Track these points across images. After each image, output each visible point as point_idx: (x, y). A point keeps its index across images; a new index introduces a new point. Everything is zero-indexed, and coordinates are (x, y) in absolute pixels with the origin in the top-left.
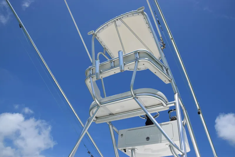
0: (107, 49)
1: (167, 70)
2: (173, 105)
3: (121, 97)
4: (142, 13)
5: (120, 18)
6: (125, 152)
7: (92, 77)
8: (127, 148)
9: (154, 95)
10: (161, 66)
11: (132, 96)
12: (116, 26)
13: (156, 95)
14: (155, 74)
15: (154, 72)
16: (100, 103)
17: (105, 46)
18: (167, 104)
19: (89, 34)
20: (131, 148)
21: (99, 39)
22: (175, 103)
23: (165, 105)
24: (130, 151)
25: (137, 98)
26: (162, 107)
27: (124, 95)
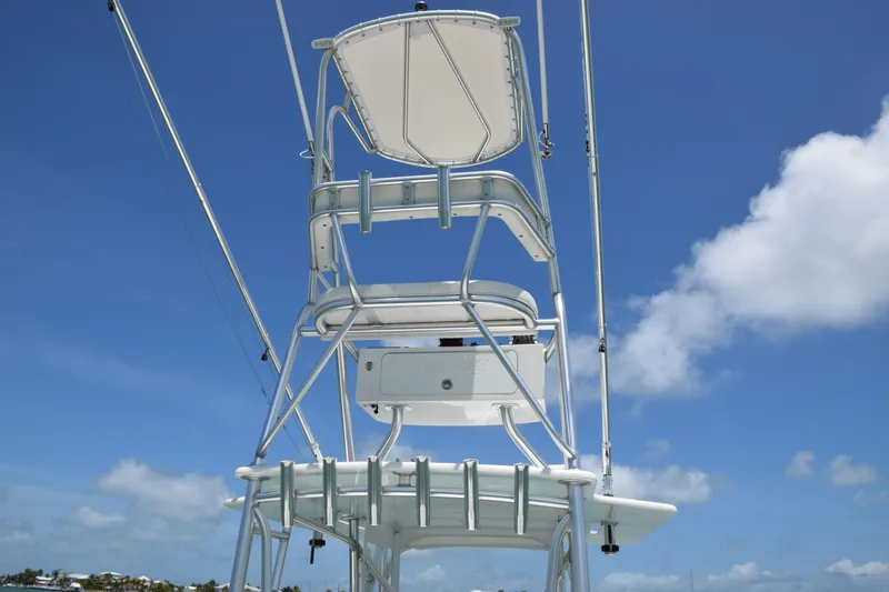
0: (355, 92)
1: (546, 228)
2: (552, 327)
3: (426, 293)
4: (508, 32)
5: (431, 20)
6: (376, 412)
7: (338, 217)
8: (381, 404)
9: (513, 302)
10: (536, 216)
11: (461, 298)
12: (408, 36)
13: (517, 304)
14: (520, 239)
15: (517, 235)
16: (362, 299)
17: (353, 87)
18: (536, 324)
19: (316, 44)
20: (394, 402)
21: (343, 62)
22: (557, 325)
23: (531, 324)
24: (389, 409)
25: (473, 306)
26: (523, 328)
27: (436, 288)
